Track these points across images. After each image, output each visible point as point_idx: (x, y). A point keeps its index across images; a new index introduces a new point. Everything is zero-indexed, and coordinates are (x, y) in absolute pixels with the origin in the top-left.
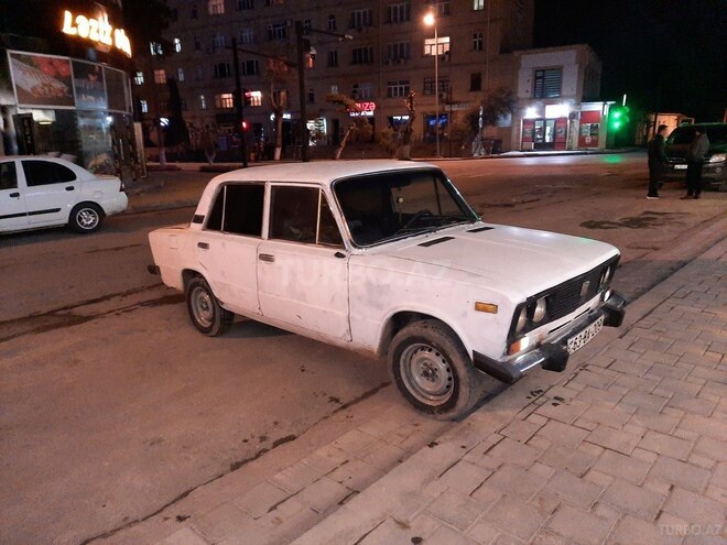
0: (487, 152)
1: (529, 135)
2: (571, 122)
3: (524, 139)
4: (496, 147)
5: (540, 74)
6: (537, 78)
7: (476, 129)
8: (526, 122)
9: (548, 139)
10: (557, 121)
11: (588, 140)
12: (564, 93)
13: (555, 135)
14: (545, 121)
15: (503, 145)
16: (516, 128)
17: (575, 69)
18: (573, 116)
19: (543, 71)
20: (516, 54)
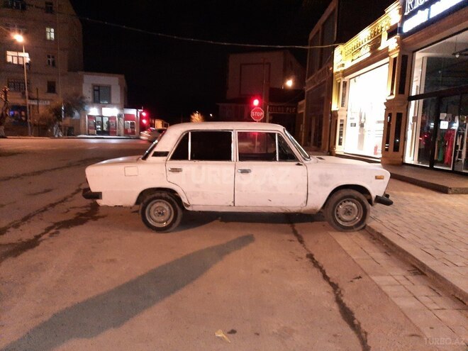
0: (64, 135)
1: (92, 125)
2: (119, 119)
3: (89, 128)
4: (70, 132)
5: (96, 88)
6: (95, 90)
7: (60, 119)
8: (90, 117)
9: (105, 129)
10: (109, 118)
11: (130, 130)
12: (112, 101)
13: (109, 127)
14: (102, 117)
15: (75, 130)
16: (83, 121)
17: (119, 88)
18: (120, 116)
19: (99, 87)
20: (80, 73)
